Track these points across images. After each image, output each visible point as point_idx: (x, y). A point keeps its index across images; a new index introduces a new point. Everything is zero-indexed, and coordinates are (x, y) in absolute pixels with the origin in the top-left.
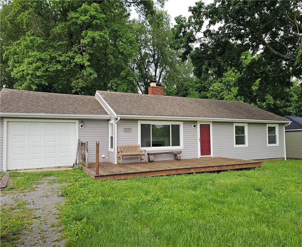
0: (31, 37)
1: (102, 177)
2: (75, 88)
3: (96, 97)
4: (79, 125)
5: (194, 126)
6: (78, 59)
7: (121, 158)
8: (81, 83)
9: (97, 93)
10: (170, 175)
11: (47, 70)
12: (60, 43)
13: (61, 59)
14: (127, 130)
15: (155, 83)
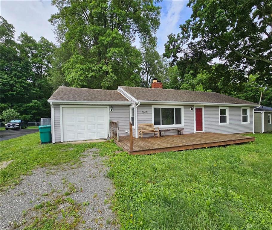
0: (77, 56)
1: (136, 153)
2: (103, 87)
3: (118, 90)
4: (110, 109)
5: (191, 109)
6: (105, 68)
7: (142, 134)
8: (107, 84)
9: (119, 87)
10: (188, 150)
11: (86, 76)
12: (93, 58)
13: (95, 69)
14: (144, 113)
15: (157, 80)
